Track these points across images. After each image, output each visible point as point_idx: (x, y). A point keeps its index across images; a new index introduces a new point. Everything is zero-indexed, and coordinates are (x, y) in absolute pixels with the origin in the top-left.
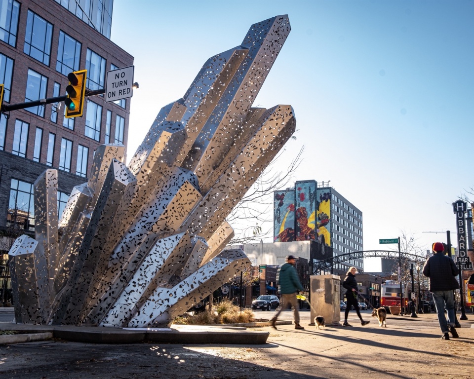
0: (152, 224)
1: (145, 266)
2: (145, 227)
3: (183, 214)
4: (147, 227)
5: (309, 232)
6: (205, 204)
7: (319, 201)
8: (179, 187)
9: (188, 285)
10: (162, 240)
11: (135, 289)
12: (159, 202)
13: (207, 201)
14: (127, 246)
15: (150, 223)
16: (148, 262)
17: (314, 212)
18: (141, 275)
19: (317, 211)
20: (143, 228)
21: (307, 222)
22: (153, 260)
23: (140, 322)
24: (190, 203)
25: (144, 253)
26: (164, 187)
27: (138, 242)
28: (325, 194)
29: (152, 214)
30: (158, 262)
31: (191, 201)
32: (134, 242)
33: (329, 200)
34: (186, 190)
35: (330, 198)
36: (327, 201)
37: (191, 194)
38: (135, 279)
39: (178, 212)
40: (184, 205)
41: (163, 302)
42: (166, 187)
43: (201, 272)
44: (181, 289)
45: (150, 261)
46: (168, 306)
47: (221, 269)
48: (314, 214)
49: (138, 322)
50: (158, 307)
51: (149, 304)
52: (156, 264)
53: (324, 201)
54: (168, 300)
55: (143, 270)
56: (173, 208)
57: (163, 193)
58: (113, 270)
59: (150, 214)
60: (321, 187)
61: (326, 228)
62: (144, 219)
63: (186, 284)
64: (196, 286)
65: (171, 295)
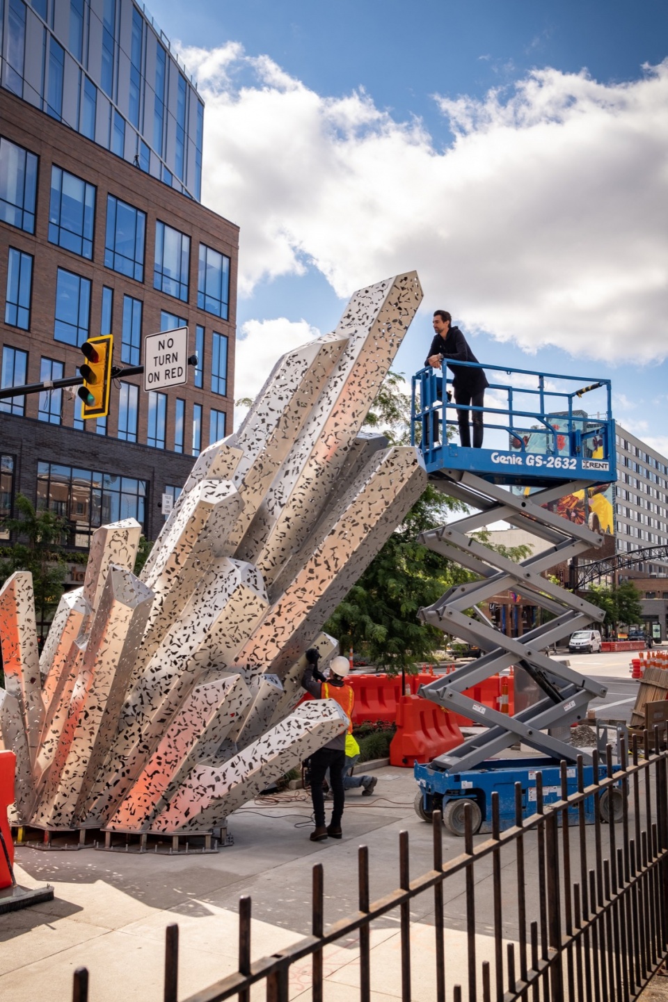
0: (187, 658)
1: (175, 732)
2: (175, 663)
3: (239, 638)
4: (179, 663)
5: (574, 504)
6: (273, 621)
8: (229, 595)
9: (244, 763)
10: (201, 688)
11: (160, 769)
12: (198, 621)
13: (276, 616)
14: (148, 694)
15: (184, 657)
16: (180, 724)
18: (170, 746)
20: (173, 664)
22: (188, 721)
23: (169, 823)
24: (249, 620)
25: (176, 705)
26: (206, 593)
27: (165, 688)
29: (187, 641)
30: (195, 725)
31: (250, 616)
32: (158, 688)
34: (241, 599)
37: (251, 604)
38: (160, 753)
39: (230, 636)
40: (239, 624)
41: (205, 790)
42: (209, 593)
43: (266, 742)
44: (234, 770)
45: (183, 723)
46: (213, 797)
47: (296, 738)
49: (167, 822)
50: (197, 798)
51: (183, 792)
52: (191, 728)
54: (213, 787)
55: (173, 739)
56: (221, 630)
57: (204, 603)
58: (128, 735)
59: (183, 639)
61: (606, 496)
62: (174, 649)
63: (242, 762)
64: (257, 766)
65: (218, 779)
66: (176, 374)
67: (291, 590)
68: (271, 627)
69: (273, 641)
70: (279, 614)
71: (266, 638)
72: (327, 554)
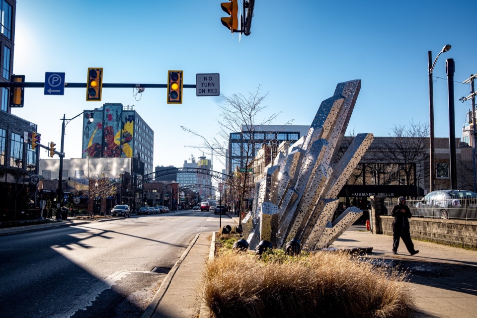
5: (115, 147)
7: (124, 121)
17: (120, 130)
19: (122, 130)
21: (113, 139)
28: (129, 116)
33: (133, 122)
35: (134, 119)
36: (131, 122)
45: (324, 214)
47: (353, 218)
48: (120, 133)
53: (128, 122)
60: (126, 110)
61: (130, 145)
64: (344, 226)
65: (333, 231)
66: (214, 91)
67: (342, 174)
68: (337, 186)
70: (339, 181)
71: (336, 189)
72: (352, 164)
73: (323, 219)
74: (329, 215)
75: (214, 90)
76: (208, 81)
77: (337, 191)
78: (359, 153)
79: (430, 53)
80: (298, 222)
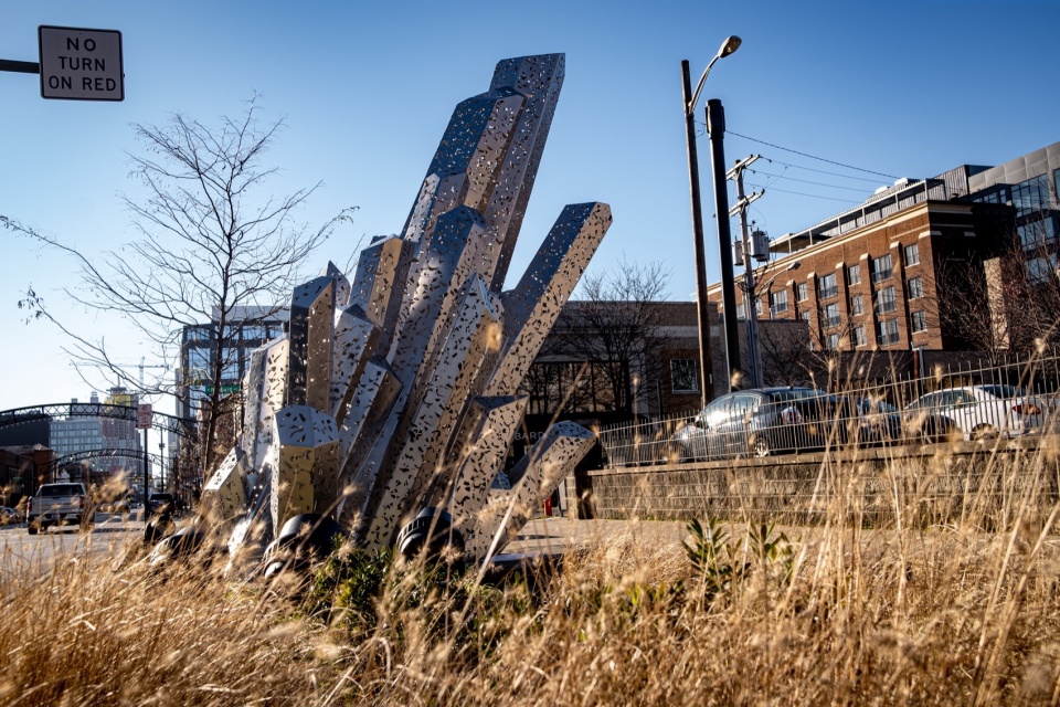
6: (517, 351)
10: (497, 410)
11: (470, 494)
16: (482, 447)
18: (475, 470)
22: (489, 444)
30: (497, 447)
38: (467, 478)
45: (484, 446)
47: (571, 454)
52: (494, 450)
55: (477, 462)
67: (530, 321)
68: (516, 356)
69: (517, 369)
70: (521, 344)
71: (512, 367)
73: (483, 461)
74: (502, 448)
75: (104, 83)
76: (83, 53)
77: (516, 374)
78: (575, 260)
79: (685, 64)
80: (405, 470)
